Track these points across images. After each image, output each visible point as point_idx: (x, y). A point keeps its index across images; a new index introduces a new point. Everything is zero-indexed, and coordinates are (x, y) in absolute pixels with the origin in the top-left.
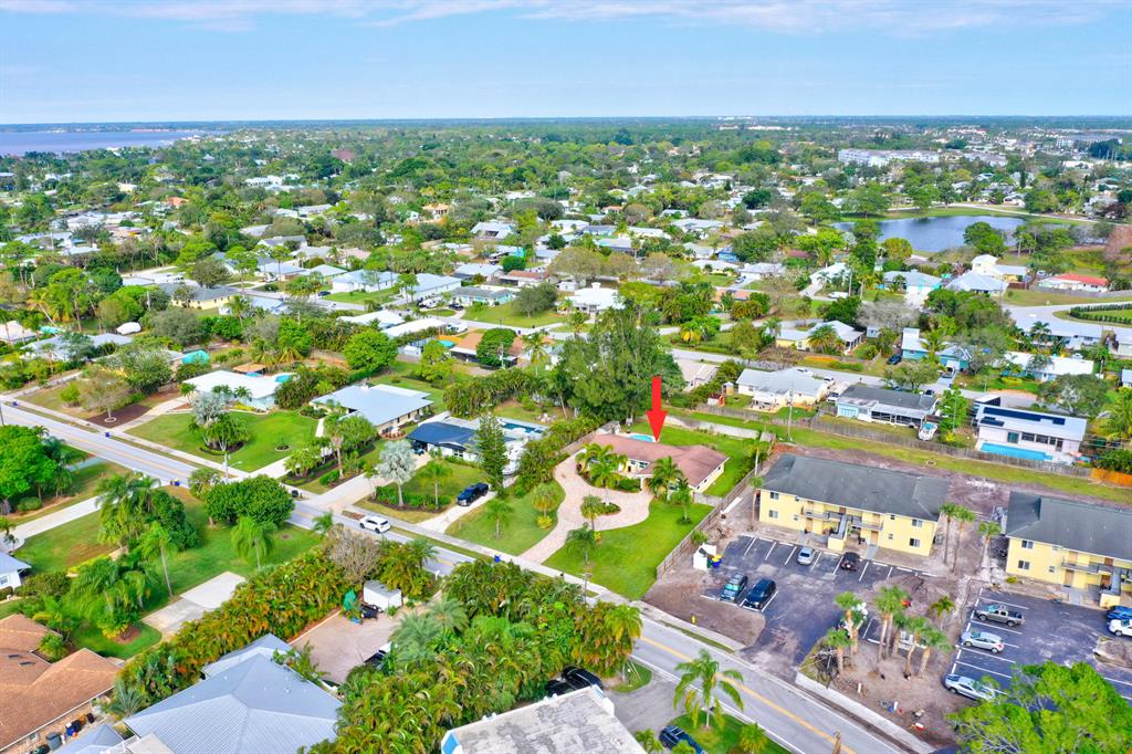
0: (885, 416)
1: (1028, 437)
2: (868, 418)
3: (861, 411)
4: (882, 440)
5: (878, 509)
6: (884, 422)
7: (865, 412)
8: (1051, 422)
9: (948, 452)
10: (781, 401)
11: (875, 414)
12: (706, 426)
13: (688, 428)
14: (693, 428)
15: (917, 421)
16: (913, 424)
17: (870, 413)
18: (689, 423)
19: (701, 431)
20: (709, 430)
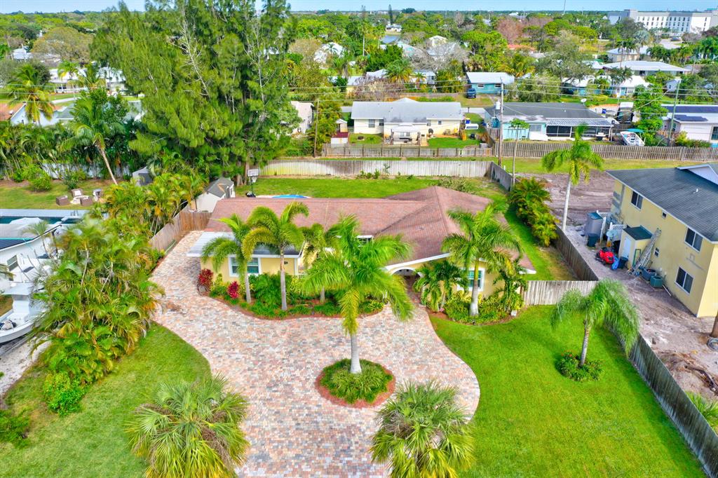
0: (564, 131)
2: (541, 136)
3: (532, 128)
6: (564, 139)
7: (538, 128)
9: (687, 157)
12: (370, 168)
13: (343, 175)
14: (352, 176)
15: (606, 130)
16: (601, 134)
17: (544, 129)
18: (343, 166)
19: (369, 176)
20: (382, 172)
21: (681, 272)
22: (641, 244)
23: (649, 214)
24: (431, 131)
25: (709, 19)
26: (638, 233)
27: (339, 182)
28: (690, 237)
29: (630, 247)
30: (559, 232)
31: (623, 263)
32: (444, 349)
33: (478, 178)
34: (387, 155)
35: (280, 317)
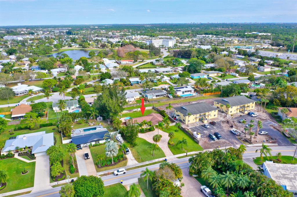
0: (159, 96)
1: (186, 92)
2: (155, 97)
3: (153, 96)
4: (166, 101)
5: (209, 111)
6: (159, 97)
7: (154, 96)
8: (185, 88)
10: (133, 100)
11: (156, 96)
12: (135, 110)
13: (130, 112)
14: (132, 112)
15: (165, 95)
16: (165, 96)
17: (155, 96)
18: (130, 111)
19: (135, 112)
20: (137, 111)
21: (184, 120)
22: (179, 117)
23: (179, 113)
24: (135, 99)
25: (173, 42)
26: (178, 116)
27: (131, 113)
28: (184, 116)
29: (177, 117)
30: (169, 117)
31: (177, 119)
32: (164, 132)
33: (151, 109)
34: (131, 106)
35: (145, 133)
